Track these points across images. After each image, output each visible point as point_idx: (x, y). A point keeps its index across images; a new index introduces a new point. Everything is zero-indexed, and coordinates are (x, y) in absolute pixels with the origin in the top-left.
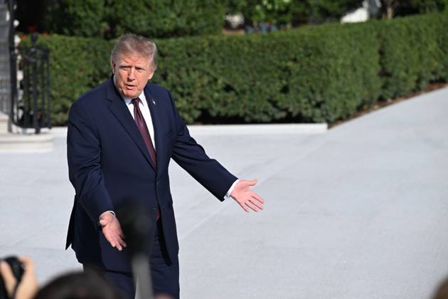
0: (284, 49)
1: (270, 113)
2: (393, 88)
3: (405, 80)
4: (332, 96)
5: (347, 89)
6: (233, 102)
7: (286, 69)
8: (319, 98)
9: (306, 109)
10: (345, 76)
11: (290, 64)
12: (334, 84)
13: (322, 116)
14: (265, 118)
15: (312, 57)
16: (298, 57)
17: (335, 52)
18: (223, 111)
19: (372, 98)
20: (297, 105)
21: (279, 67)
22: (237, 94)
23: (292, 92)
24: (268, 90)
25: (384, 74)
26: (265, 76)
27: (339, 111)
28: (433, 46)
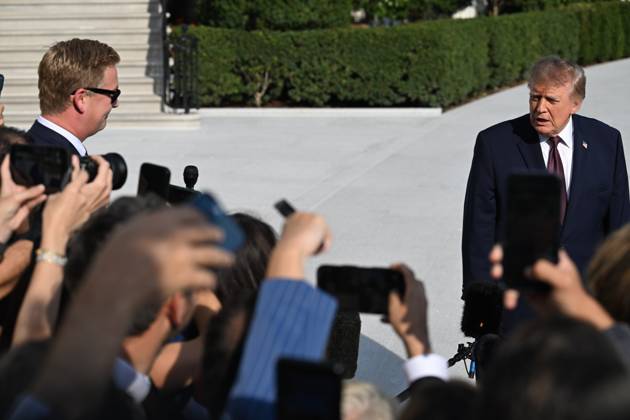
0: (405, 41)
1: (392, 98)
2: (499, 78)
3: (510, 71)
4: (446, 84)
5: (460, 78)
6: (359, 88)
7: (407, 59)
8: (435, 86)
9: (423, 95)
10: (458, 66)
11: (410, 55)
12: (449, 73)
13: (438, 101)
14: (387, 102)
15: (430, 49)
16: (417, 49)
17: (450, 45)
18: (350, 95)
19: (481, 86)
20: (415, 91)
21: (400, 58)
22: (363, 81)
23: (411, 79)
24: (389, 78)
25: (492, 65)
26: (388, 65)
27: (452, 97)
28: (535, 41)
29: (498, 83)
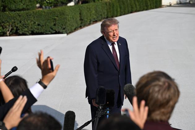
0: (54, 14)
1: (51, 31)
2: (83, 24)
3: (87, 21)
4: (68, 26)
5: (72, 24)
6: (40, 29)
7: (55, 19)
8: (64, 27)
9: (61, 30)
10: (71, 20)
11: (56, 17)
12: (68, 23)
13: (65, 32)
14: (50, 33)
15: (62, 15)
16: (58, 16)
17: (68, 14)
18: (38, 31)
19: (78, 26)
20: (58, 29)
21: (53, 19)
22: (41, 26)
23: (57, 25)
24: (50, 25)
25: (81, 20)
26: (49, 21)
27: (70, 30)
28: (94, 12)
29: (83, 25)
